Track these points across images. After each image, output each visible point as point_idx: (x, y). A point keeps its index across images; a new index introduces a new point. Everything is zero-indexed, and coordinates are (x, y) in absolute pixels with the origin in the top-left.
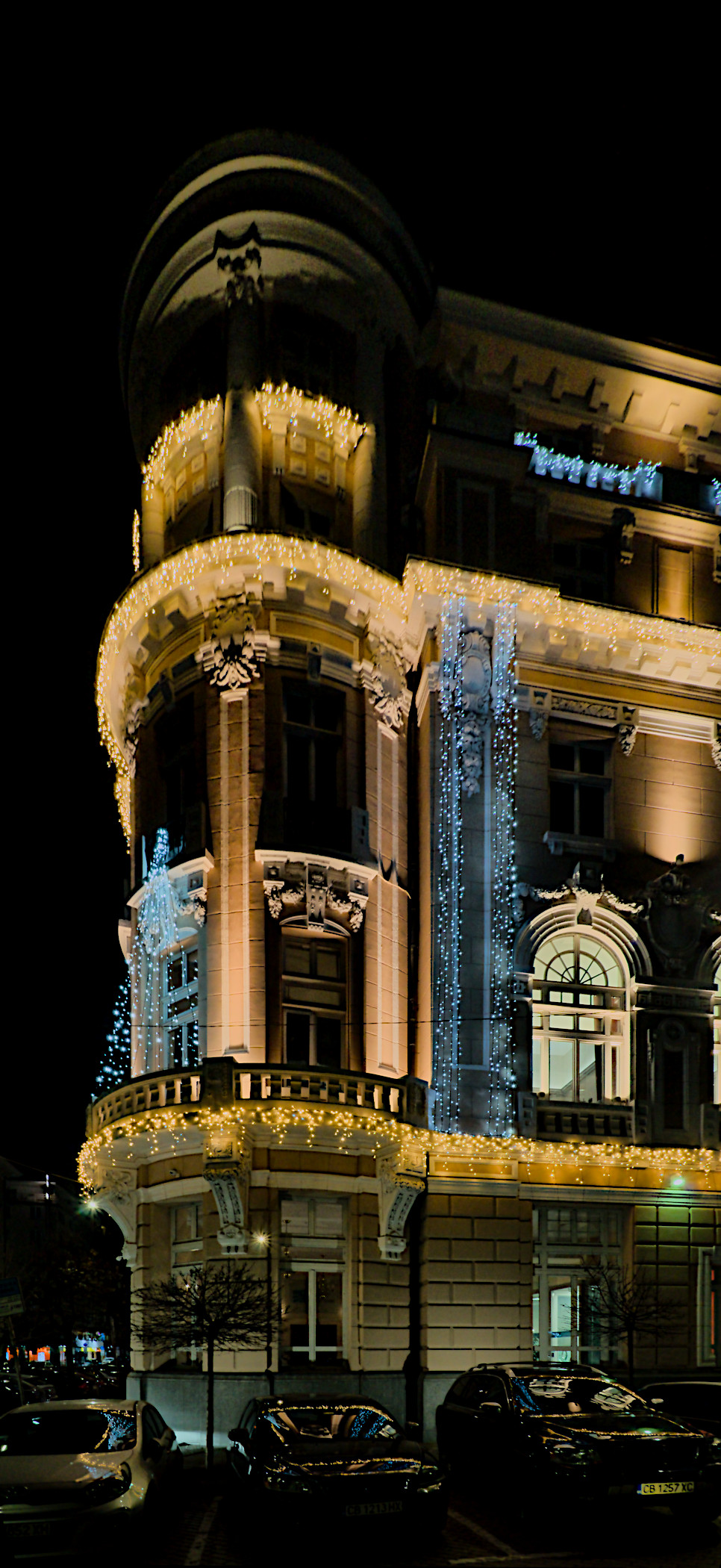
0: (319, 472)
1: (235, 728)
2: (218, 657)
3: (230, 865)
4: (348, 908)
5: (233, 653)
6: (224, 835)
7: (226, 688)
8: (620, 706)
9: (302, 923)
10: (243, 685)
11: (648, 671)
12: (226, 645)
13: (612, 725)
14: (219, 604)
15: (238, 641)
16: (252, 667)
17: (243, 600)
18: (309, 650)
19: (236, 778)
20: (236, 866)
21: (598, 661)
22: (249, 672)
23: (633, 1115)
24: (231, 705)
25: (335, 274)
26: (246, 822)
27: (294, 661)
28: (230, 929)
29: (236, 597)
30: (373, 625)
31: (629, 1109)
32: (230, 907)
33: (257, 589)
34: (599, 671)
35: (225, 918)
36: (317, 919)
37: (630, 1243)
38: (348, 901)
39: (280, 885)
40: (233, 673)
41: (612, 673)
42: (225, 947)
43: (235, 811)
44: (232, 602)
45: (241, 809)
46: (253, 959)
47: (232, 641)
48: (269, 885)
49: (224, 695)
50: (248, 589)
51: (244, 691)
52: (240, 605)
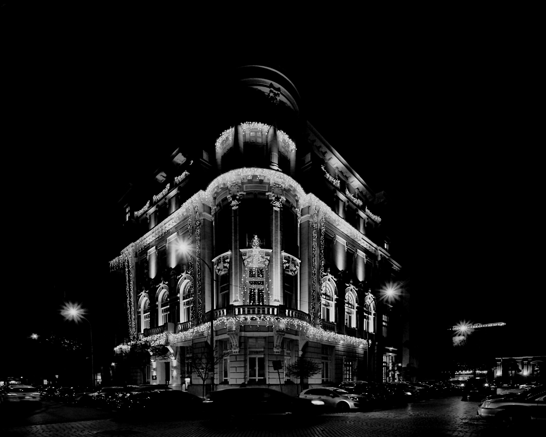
0: (286, 154)
1: (276, 217)
2: (274, 198)
3: (275, 252)
4: (296, 269)
5: (278, 199)
6: (274, 244)
7: (275, 206)
8: (334, 233)
9: (288, 271)
10: (278, 207)
11: (338, 227)
12: (276, 196)
13: (332, 237)
14: (274, 184)
15: (279, 197)
16: (281, 204)
17: (280, 186)
18: (291, 204)
19: (276, 230)
20: (276, 253)
21: (331, 222)
22: (280, 205)
23: (336, 326)
24: (275, 211)
25: (292, 107)
26: (279, 243)
27: (287, 205)
28: (275, 269)
29: (279, 185)
30: (299, 201)
31: (335, 325)
32: (275, 263)
33: (283, 186)
34: (331, 224)
35: (274, 266)
36: (291, 271)
37: (334, 355)
38: (296, 268)
39: (287, 261)
40: (278, 204)
41: (332, 225)
42: (274, 273)
43: (276, 239)
44: (277, 186)
45: (277, 239)
46: (281, 279)
47: (278, 196)
48: (284, 261)
49: (274, 208)
50: (282, 185)
51: (279, 209)
52: (279, 187)
